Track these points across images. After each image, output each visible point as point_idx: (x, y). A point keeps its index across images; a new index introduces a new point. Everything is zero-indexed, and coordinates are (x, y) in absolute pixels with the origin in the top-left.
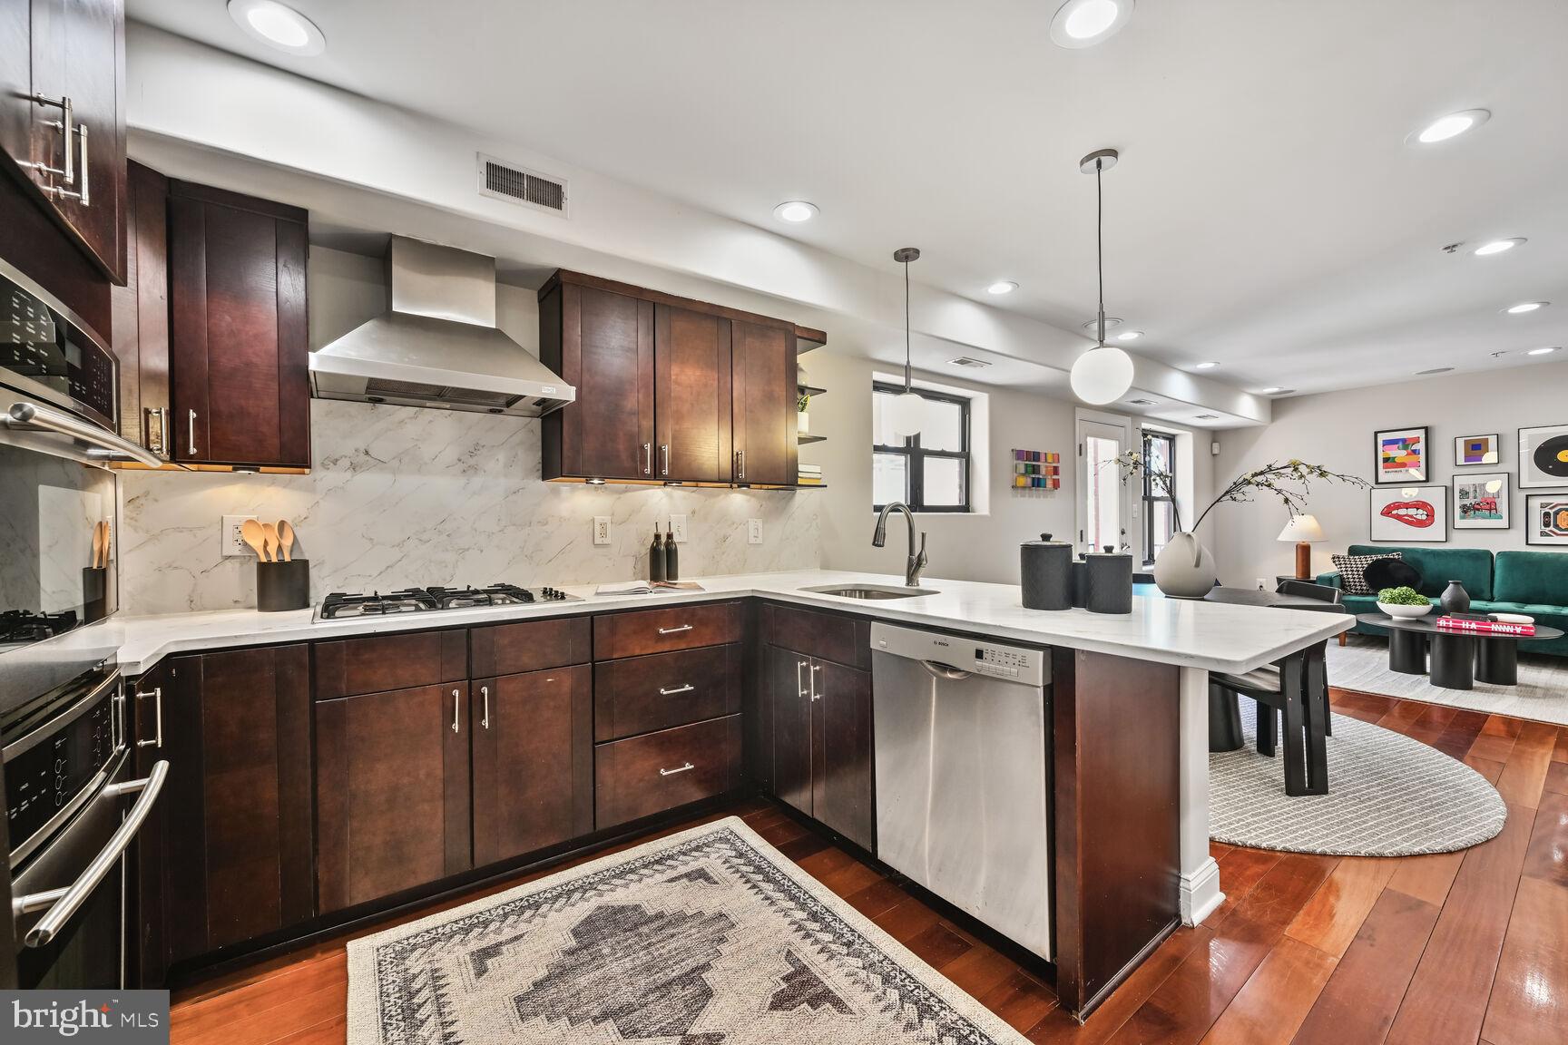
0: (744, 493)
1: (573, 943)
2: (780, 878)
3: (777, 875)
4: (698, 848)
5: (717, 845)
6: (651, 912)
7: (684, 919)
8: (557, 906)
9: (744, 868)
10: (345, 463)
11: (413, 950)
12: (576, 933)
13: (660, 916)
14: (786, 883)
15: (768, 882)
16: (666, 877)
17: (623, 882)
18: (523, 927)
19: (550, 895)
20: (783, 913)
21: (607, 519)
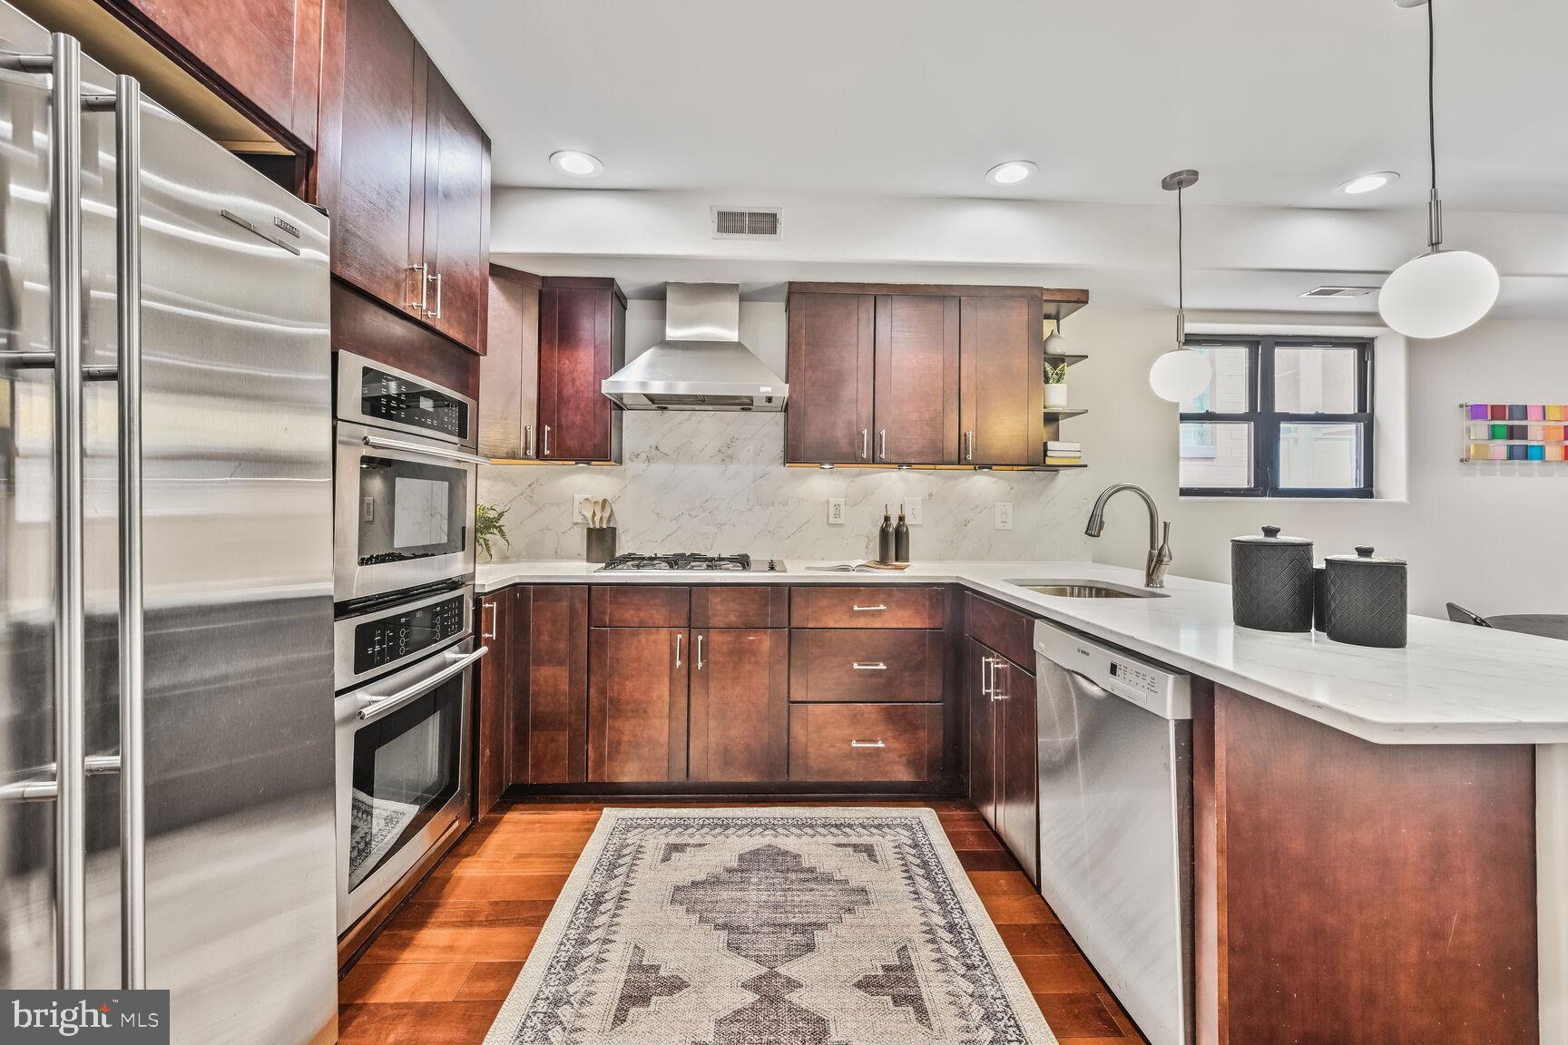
0: (985, 474)
1: (735, 864)
2: (941, 880)
3: (939, 876)
4: (878, 827)
5: (898, 830)
6: (806, 865)
7: (829, 880)
8: (740, 833)
9: (911, 858)
10: (643, 456)
11: (636, 828)
12: (741, 858)
13: (811, 870)
14: (944, 887)
15: (926, 879)
16: (835, 841)
17: (799, 832)
18: (709, 839)
19: (740, 823)
20: (922, 912)
21: (841, 501)
